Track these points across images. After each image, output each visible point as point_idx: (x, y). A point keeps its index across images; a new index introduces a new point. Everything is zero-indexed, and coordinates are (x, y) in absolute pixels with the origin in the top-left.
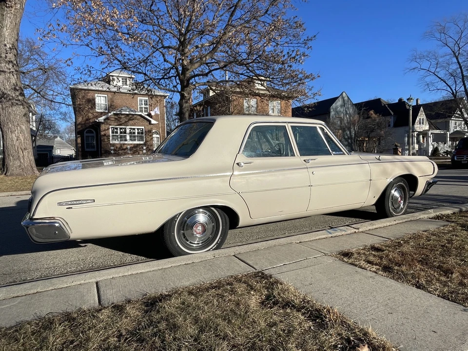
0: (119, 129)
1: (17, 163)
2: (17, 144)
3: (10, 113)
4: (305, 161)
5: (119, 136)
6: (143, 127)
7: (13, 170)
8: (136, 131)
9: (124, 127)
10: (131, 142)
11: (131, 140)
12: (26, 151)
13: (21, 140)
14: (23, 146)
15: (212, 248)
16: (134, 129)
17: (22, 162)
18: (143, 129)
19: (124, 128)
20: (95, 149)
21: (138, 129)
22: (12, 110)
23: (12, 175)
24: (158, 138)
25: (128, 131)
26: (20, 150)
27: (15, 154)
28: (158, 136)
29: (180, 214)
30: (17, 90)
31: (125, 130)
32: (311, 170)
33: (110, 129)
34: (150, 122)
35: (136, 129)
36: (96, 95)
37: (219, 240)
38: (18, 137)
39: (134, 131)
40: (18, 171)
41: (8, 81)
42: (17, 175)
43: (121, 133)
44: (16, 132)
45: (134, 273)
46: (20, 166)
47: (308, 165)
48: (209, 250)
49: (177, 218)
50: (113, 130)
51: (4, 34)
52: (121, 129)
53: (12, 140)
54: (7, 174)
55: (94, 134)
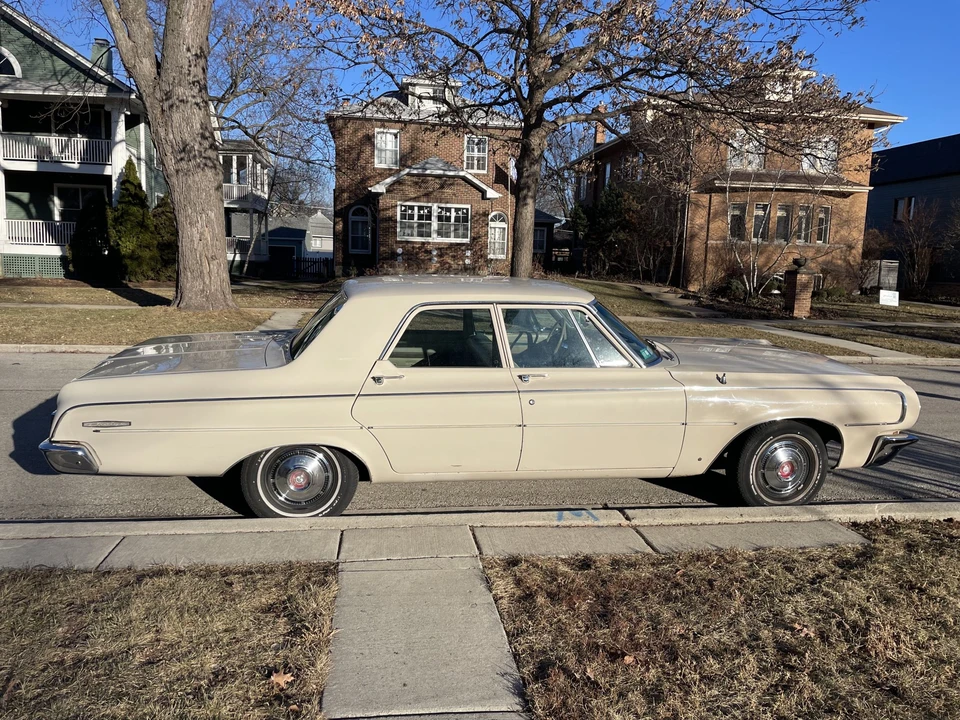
0: (416, 209)
1: (198, 285)
2: (200, 248)
3: (190, 186)
4: (520, 377)
5: (416, 225)
6: (469, 206)
7: (191, 298)
8: (453, 214)
9: (425, 204)
10: (440, 240)
11: (440, 233)
12: (215, 262)
13: (206, 239)
14: (211, 251)
15: (321, 513)
16: (449, 210)
17: (207, 282)
18: (467, 210)
19: (427, 207)
20: (369, 252)
21: (457, 210)
22: (194, 181)
23: (188, 307)
24: (504, 229)
25: (435, 214)
26: (204, 260)
27: (195, 267)
28: (503, 225)
29: (267, 451)
30: (207, 138)
31: (430, 212)
32: (526, 397)
33: (399, 208)
34: (483, 192)
35: (453, 210)
36: (377, 130)
37: (334, 502)
38: (202, 234)
39: (448, 214)
40: (199, 300)
41: (187, 124)
42: (197, 308)
43: (421, 217)
44: (199, 226)
45: (178, 532)
46: (203, 291)
47: (523, 386)
48: (317, 515)
49: (262, 459)
50: (405, 211)
51: (184, 31)
52: (420, 208)
53: (192, 241)
54: (181, 305)
55: (369, 218)
